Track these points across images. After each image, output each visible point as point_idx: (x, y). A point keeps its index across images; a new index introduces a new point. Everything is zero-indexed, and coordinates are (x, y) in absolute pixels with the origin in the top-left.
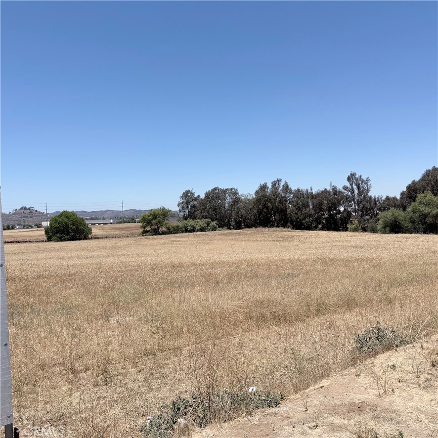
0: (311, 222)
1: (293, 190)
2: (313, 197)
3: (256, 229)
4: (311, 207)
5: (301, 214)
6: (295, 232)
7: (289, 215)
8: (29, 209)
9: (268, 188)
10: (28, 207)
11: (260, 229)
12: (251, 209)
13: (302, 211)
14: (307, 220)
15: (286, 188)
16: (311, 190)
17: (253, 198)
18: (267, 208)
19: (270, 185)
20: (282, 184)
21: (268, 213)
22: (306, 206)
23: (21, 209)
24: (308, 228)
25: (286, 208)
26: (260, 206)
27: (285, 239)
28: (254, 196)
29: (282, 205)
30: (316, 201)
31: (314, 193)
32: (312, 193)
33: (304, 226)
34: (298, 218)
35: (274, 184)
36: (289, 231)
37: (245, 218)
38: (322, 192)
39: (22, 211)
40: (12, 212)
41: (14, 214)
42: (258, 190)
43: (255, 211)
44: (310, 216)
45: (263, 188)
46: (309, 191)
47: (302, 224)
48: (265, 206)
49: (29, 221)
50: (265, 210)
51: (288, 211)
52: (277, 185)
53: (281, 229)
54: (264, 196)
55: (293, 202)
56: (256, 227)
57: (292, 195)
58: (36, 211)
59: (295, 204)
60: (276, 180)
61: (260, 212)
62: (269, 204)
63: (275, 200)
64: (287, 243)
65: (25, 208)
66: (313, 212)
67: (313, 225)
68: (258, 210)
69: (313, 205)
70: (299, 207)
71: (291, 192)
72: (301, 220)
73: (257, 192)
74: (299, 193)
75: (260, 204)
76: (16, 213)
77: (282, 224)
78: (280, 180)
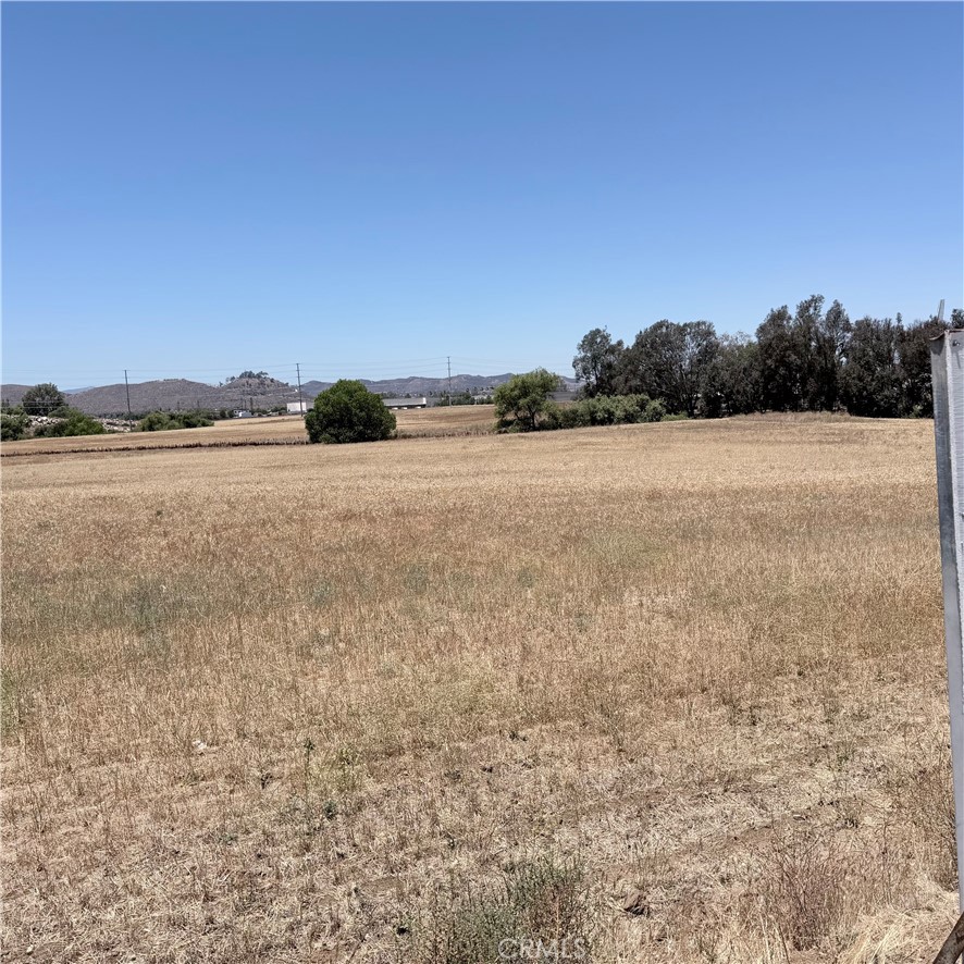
0: (897, 399)
1: (852, 321)
2: (903, 337)
3: (764, 416)
4: (897, 362)
5: (872, 380)
7: (840, 383)
8: (259, 376)
9: (790, 318)
10: (255, 372)
12: (745, 369)
13: (874, 372)
14: (886, 393)
15: (837, 314)
16: (899, 320)
17: (750, 344)
18: (788, 366)
19: (793, 312)
21: (790, 377)
22: (884, 359)
23: (241, 377)
24: (888, 412)
25: (834, 365)
26: (769, 362)
28: (755, 340)
29: (826, 359)
30: (911, 349)
32: (900, 328)
35: (804, 309)
39: (244, 380)
40: (224, 383)
41: (229, 387)
42: (765, 325)
43: (756, 374)
45: (778, 318)
46: (894, 323)
47: (873, 402)
48: (782, 361)
49: (261, 401)
50: (782, 371)
51: (840, 373)
52: (811, 311)
54: (781, 338)
58: (272, 380)
60: (808, 298)
61: (769, 376)
65: (250, 375)
66: (901, 373)
67: (900, 406)
68: (763, 371)
69: (903, 357)
70: (868, 362)
72: (871, 394)
73: (762, 330)
74: (867, 330)
75: (770, 356)
76: (233, 384)
77: (822, 403)
78: (820, 299)
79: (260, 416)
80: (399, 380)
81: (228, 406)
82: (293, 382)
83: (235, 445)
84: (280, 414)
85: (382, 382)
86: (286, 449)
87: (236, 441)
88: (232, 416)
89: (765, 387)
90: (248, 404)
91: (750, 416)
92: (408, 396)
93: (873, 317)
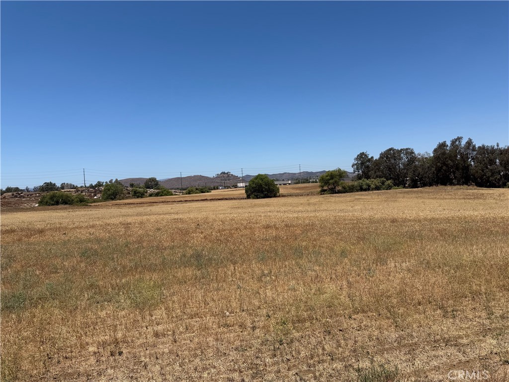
1: (477, 146)
2: (501, 152)
7: (471, 173)
8: (227, 173)
9: (447, 146)
10: (226, 172)
12: (428, 167)
16: (498, 146)
17: (431, 157)
18: (447, 166)
19: (449, 143)
20: (464, 142)
21: (448, 171)
22: (492, 162)
23: (221, 174)
24: (497, 185)
25: (467, 165)
26: (438, 164)
28: (432, 155)
29: (464, 163)
32: (498, 149)
34: (484, 175)
35: (453, 142)
39: (222, 175)
40: (215, 176)
41: (216, 177)
42: (437, 149)
43: (433, 169)
45: (442, 146)
47: (488, 181)
48: (444, 164)
49: (228, 183)
50: (444, 168)
52: (457, 143)
54: (444, 154)
56: (431, 185)
57: (475, 152)
58: (232, 175)
60: (456, 138)
61: (439, 170)
65: (224, 173)
66: (501, 169)
67: (501, 183)
68: (436, 168)
69: (501, 160)
71: (474, 149)
72: (488, 177)
73: (435, 151)
74: (483, 149)
75: (439, 162)
76: (218, 177)
77: (463, 182)
78: (461, 138)
79: (228, 188)
80: (280, 174)
81: (216, 185)
82: (240, 175)
83: (219, 199)
84: (235, 188)
85: (273, 175)
86: (238, 201)
87: (219, 198)
88: (217, 189)
89: (437, 175)
90: (223, 184)
91: (431, 188)
92: (283, 180)
93: (486, 144)
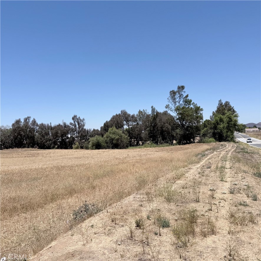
0: (50, 144)
1: (39, 124)
2: (52, 128)
3: (13, 150)
4: (51, 135)
5: (44, 139)
6: (40, 150)
7: (36, 140)
9: (21, 122)
11: (16, 149)
12: (9, 136)
13: (44, 137)
14: (48, 143)
15: (34, 122)
16: (51, 124)
17: (10, 129)
18: (21, 135)
20: (31, 120)
21: (22, 138)
22: (47, 134)
24: (49, 148)
25: (34, 135)
26: (15, 134)
27: (33, 155)
28: (11, 128)
29: (32, 134)
30: (54, 131)
31: (52, 126)
32: (51, 126)
33: (46, 146)
34: (42, 142)
35: (26, 120)
36: (36, 150)
37: (5, 142)
38: (58, 126)
42: (14, 124)
43: (12, 137)
44: (50, 140)
45: (18, 122)
46: (49, 125)
47: (44, 145)
48: (19, 134)
50: (19, 137)
51: (35, 137)
52: (28, 120)
53: (30, 149)
54: (19, 127)
55: (39, 131)
56: (12, 148)
57: (38, 127)
59: (40, 133)
60: (27, 117)
61: (16, 138)
62: (22, 133)
63: (26, 130)
64: (34, 158)
66: (52, 138)
67: (52, 146)
68: (14, 137)
69: (52, 133)
70: (43, 135)
71: (37, 125)
72: (44, 143)
73: (13, 125)
74: (42, 126)
75: (16, 133)
77: (31, 146)
78: (30, 117)
89: (15, 141)
91: (8, 150)
93: (44, 123)
